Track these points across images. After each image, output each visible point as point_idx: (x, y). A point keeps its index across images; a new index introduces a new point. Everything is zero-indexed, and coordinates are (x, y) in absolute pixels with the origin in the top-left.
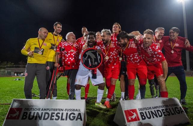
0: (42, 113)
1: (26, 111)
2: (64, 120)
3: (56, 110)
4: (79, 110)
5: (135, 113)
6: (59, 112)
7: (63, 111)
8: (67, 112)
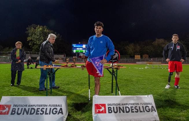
0: (29, 109)
1: (15, 107)
2: (47, 114)
3: (41, 106)
4: (60, 106)
5: (103, 107)
6: (43, 107)
7: (47, 106)
8: (51, 107)
